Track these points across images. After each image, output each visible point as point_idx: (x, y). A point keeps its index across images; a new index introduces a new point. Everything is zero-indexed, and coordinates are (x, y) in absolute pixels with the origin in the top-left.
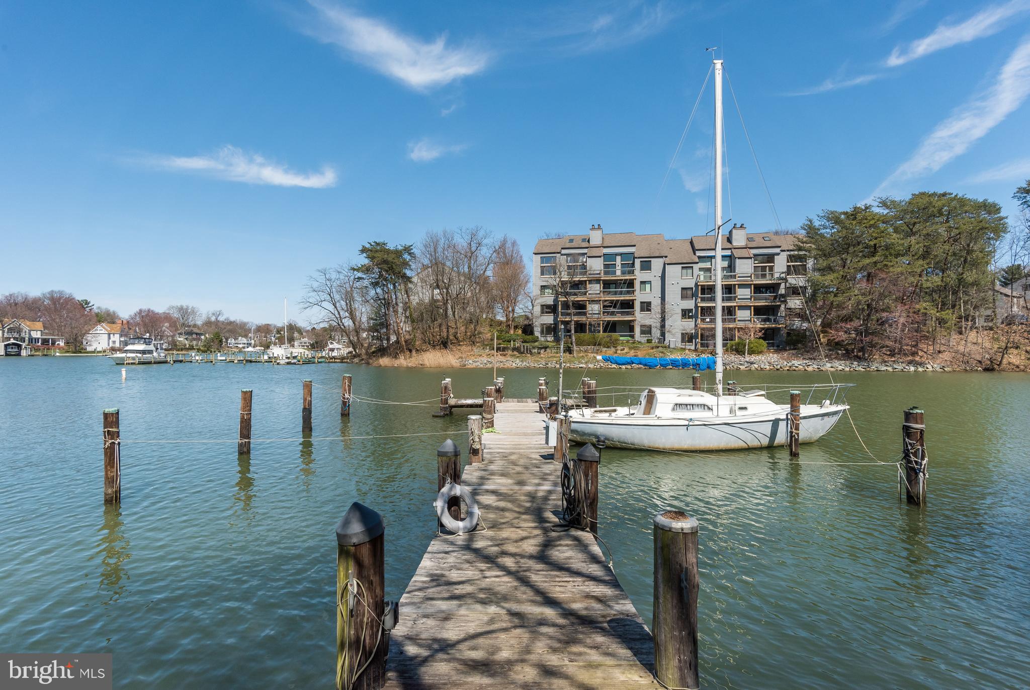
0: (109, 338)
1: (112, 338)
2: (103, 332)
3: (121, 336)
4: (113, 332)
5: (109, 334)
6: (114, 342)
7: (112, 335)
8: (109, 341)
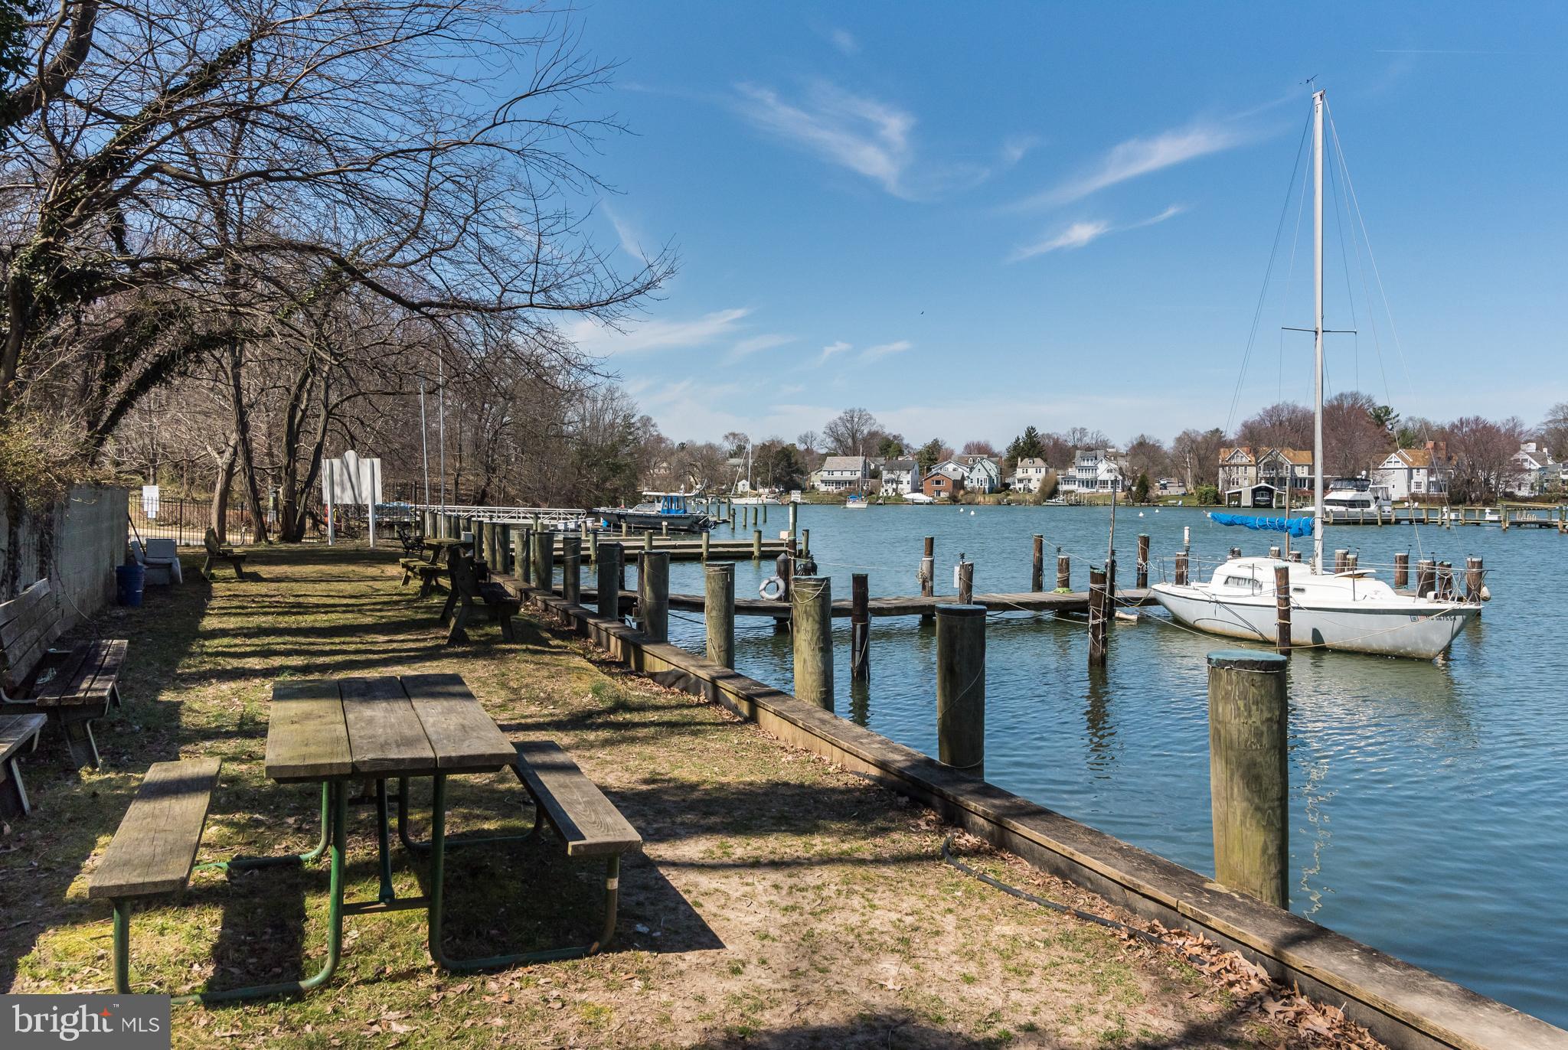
0: (1411, 477)
1: (1416, 478)
2: (1399, 466)
3: (1431, 472)
4: (1417, 464)
5: (1410, 470)
6: (1418, 485)
7: (1415, 471)
8: (1409, 482)
